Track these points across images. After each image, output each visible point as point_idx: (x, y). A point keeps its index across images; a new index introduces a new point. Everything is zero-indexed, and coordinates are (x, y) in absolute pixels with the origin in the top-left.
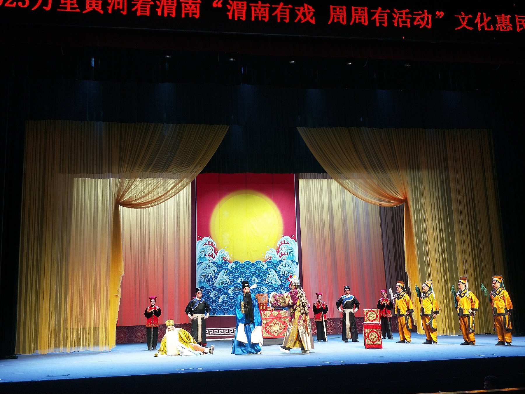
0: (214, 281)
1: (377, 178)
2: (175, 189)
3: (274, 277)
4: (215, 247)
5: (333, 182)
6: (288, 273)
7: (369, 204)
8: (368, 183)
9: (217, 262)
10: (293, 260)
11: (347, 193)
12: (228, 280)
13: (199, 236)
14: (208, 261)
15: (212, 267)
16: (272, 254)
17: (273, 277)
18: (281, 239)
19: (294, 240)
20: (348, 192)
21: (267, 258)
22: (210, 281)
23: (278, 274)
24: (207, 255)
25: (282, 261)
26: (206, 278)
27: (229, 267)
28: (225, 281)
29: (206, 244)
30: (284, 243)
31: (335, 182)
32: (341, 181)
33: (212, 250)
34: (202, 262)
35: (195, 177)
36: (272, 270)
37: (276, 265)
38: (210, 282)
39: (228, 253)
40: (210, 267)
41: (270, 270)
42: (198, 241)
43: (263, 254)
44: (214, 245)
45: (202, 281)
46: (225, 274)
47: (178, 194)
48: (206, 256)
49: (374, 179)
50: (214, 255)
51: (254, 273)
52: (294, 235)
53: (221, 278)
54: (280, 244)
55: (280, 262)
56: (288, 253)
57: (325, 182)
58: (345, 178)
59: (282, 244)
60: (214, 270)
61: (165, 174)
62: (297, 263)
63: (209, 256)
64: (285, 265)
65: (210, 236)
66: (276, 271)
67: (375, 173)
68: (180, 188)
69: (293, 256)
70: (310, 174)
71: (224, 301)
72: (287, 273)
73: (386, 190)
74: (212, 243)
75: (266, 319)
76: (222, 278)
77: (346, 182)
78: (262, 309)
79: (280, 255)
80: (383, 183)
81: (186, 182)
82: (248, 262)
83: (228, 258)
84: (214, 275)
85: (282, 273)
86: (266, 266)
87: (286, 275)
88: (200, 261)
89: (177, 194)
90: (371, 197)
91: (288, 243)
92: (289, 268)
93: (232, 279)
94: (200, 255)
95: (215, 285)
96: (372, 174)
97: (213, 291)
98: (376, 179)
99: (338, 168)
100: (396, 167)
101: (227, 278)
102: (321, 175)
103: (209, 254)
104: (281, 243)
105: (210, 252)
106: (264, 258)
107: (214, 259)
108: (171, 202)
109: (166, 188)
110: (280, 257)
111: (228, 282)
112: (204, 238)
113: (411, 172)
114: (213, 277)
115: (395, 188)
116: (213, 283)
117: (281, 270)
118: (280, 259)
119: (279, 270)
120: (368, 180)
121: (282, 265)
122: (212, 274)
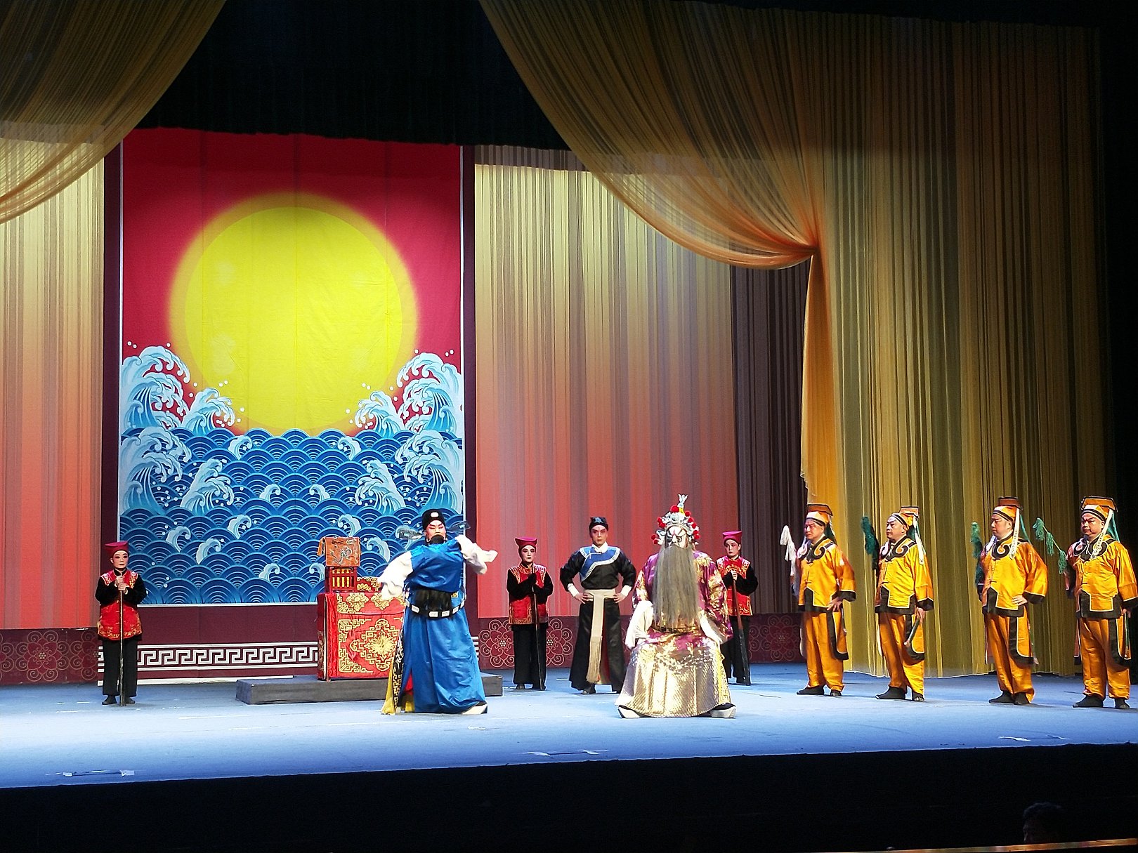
0: (181, 494)
1: (729, 174)
2: (50, 176)
3: (384, 485)
4: (186, 380)
5: (588, 180)
6: (430, 472)
7: (700, 258)
8: (700, 187)
9: (191, 429)
10: (447, 431)
11: (630, 219)
12: (228, 492)
13: (130, 343)
14: (160, 427)
15: (175, 446)
16: (377, 410)
17: (379, 485)
18: (409, 363)
19: (454, 368)
20: (633, 216)
21: (361, 422)
22: (167, 492)
23: (396, 476)
24: (159, 406)
25: (411, 435)
26: (154, 483)
27: (233, 448)
28: (218, 493)
29: (153, 369)
30: (420, 376)
31: (593, 180)
32: (612, 177)
33: (176, 392)
34: (141, 430)
35: (119, 139)
36: (377, 462)
37: (391, 446)
38: (166, 496)
39: (229, 403)
40: (168, 447)
41: (371, 462)
42: (128, 359)
43: (348, 411)
44: (184, 375)
45: (139, 491)
46: (219, 469)
47: (58, 195)
48: (154, 409)
49: (720, 176)
50: (182, 406)
51: (315, 470)
52: (452, 352)
53: (204, 485)
54: (406, 378)
55: (404, 436)
56: (431, 409)
57: (560, 178)
58: (626, 168)
59: (412, 377)
60: (181, 457)
61: (14, 125)
62: (459, 442)
63: (164, 409)
64: (421, 448)
65: (168, 345)
66: (388, 465)
67: (724, 156)
68: (65, 176)
69: (447, 420)
70: (511, 151)
71: (212, 559)
72: (426, 473)
73: (755, 212)
74: (176, 368)
75: (351, 616)
76: (208, 484)
77: (628, 180)
78: (338, 585)
79: (406, 414)
80: (746, 192)
81: (87, 154)
82: (296, 435)
83: (230, 418)
84: (180, 472)
85: (410, 472)
86: (357, 450)
87: (421, 480)
88: (134, 427)
89: (53, 194)
90: (706, 235)
91: (431, 376)
92: (432, 456)
93: (242, 489)
94: (132, 407)
95: (182, 506)
96: (715, 158)
97: (176, 526)
98: (727, 175)
99: (606, 135)
100: (792, 141)
101: (226, 484)
102: (549, 154)
103: (164, 404)
104: (410, 373)
105: (168, 396)
106: (351, 422)
107: (181, 419)
108: (34, 220)
109: (18, 172)
110: (405, 422)
111: (229, 498)
112: (148, 351)
113: (836, 158)
114: (177, 479)
115: (785, 207)
116: (176, 499)
117: (405, 463)
118: (403, 428)
119: (401, 461)
120: (699, 180)
121: (411, 448)
122: (175, 470)
